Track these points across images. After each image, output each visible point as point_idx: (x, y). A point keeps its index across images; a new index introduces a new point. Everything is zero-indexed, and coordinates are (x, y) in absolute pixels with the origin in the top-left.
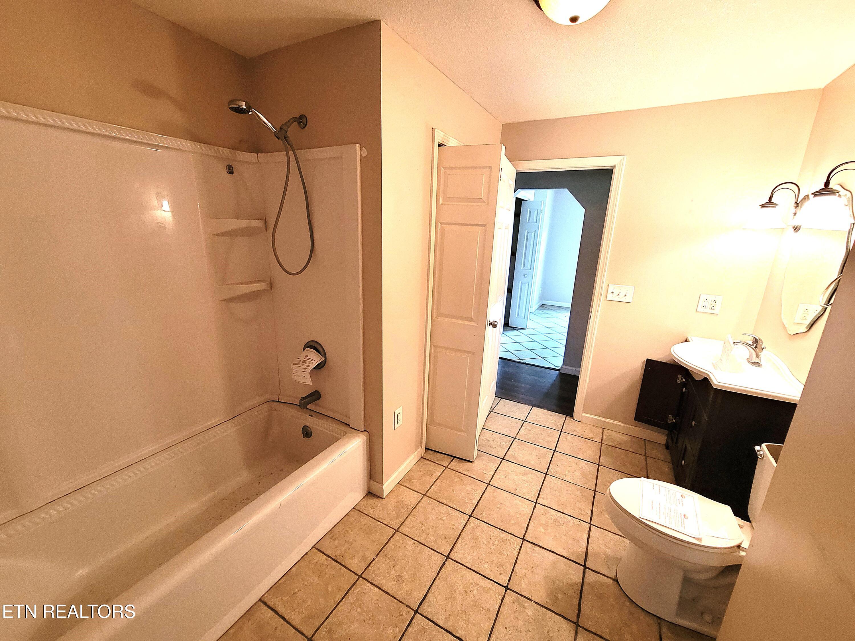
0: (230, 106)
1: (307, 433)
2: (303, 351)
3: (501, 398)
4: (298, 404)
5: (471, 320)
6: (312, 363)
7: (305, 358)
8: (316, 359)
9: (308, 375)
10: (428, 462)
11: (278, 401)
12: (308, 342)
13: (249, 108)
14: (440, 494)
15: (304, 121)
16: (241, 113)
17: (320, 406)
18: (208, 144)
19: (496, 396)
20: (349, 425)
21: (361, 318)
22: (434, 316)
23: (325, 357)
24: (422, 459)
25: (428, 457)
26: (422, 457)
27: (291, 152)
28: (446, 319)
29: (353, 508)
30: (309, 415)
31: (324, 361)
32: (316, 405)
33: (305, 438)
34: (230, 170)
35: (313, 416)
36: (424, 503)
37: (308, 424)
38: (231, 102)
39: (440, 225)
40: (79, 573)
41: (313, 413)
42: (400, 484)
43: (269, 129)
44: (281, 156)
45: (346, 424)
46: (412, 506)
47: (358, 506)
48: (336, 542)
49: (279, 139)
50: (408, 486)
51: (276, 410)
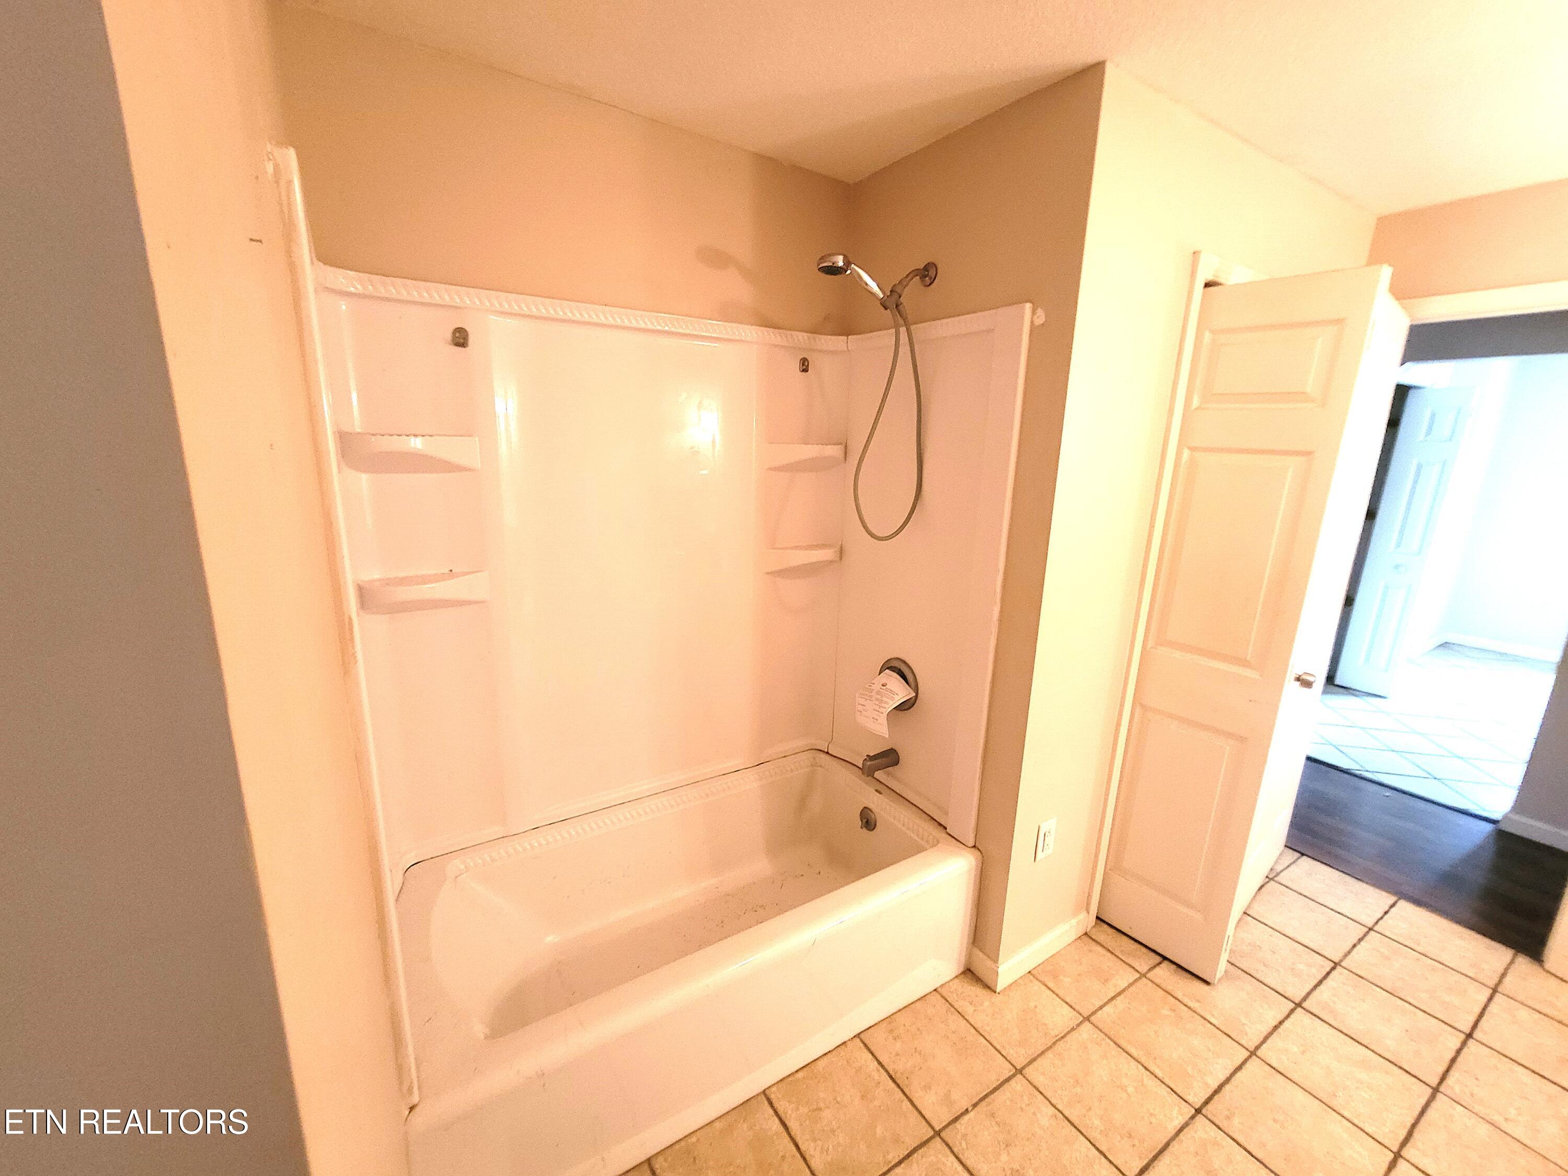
0: (821, 266)
1: (868, 821)
2: (879, 675)
3: (1303, 854)
4: (861, 766)
5: (1245, 663)
6: (892, 699)
7: (882, 687)
8: (899, 692)
9: (883, 719)
10: (1100, 949)
11: (827, 753)
12: (891, 659)
13: (848, 263)
14: (1123, 1031)
15: (932, 273)
16: (835, 274)
17: (898, 780)
18: (779, 328)
19: (1286, 846)
20: (945, 828)
21: (994, 630)
22: (1150, 643)
23: (916, 690)
24: (1085, 939)
25: (1101, 938)
26: (1086, 934)
27: (903, 330)
28: (1177, 654)
29: (935, 990)
30: (876, 790)
31: (914, 698)
32: (888, 774)
33: (864, 829)
34: (805, 366)
35: (881, 794)
36: (1085, 1036)
37: (871, 806)
38: (822, 259)
39: (1186, 453)
40: (550, 939)
41: (883, 788)
42: (1034, 976)
43: (873, 294)
44: (886, 338)
45: (940, 825)
46: (1056, 1032)
47: (944, 989)
48: (898, 1044)
49: (886, 309)
50: (1050, 985)
51: (821, 766)
